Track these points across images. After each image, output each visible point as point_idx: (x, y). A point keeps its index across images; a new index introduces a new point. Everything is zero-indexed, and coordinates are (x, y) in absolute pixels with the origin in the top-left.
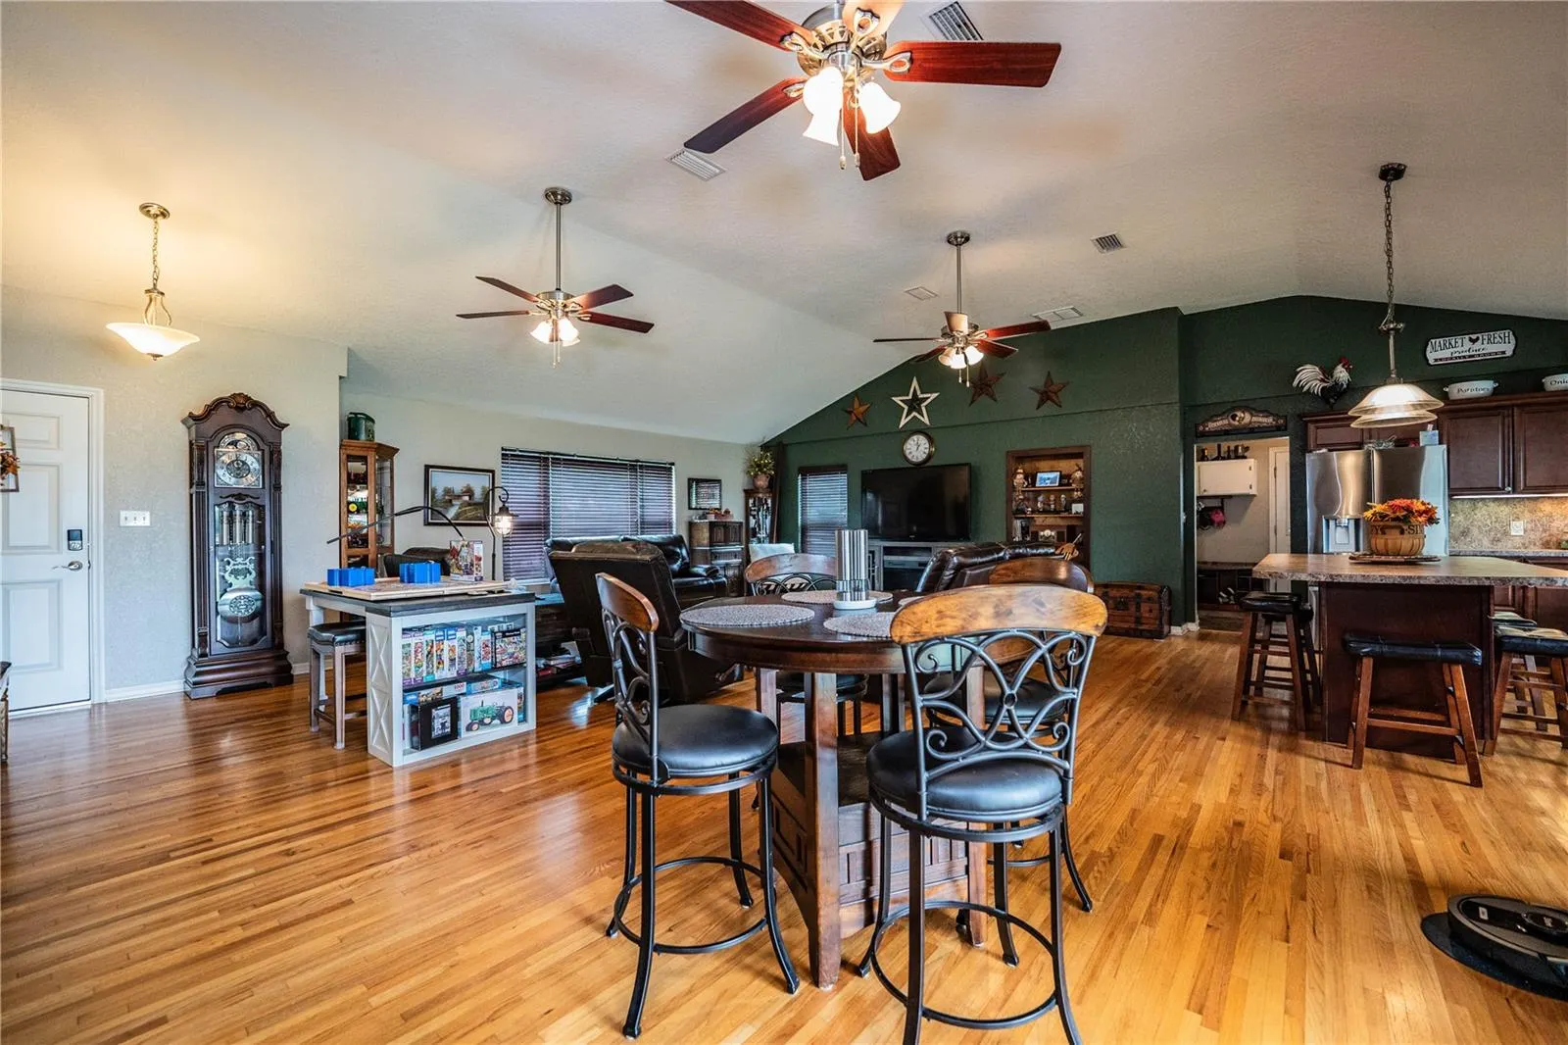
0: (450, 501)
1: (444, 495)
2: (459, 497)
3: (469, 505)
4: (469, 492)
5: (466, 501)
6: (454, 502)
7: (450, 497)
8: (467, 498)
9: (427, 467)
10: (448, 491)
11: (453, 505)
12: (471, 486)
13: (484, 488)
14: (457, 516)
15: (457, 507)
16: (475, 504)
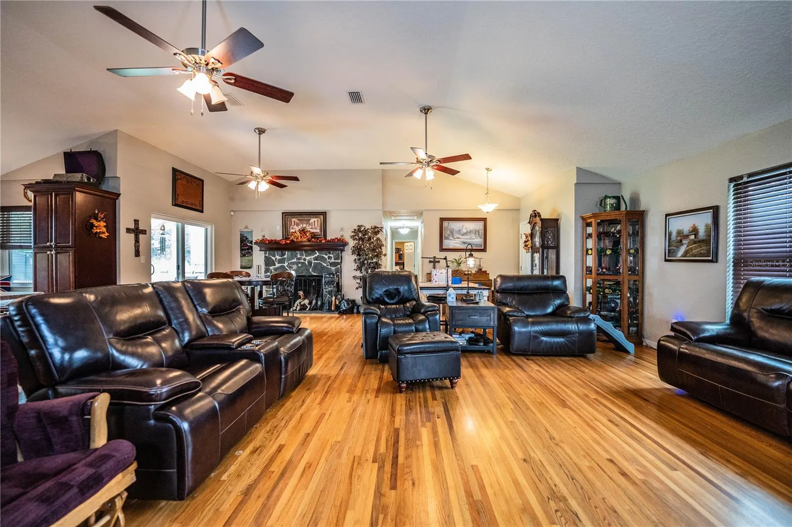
0: (681, 241)
1: (677, 237)
2: (687, 236)
3: (695, 243)
4: (695, 231)
5: (692, 239)
6: (683, 242)
7: (682, 236)
8: (692, 237)
9: (667, 215)
10: (679, 233)
11: (682, 244)
12: (696, 225)
13: (707, 226)
14: (686, 253)
15: (686, 246)
16: (700, 241)
